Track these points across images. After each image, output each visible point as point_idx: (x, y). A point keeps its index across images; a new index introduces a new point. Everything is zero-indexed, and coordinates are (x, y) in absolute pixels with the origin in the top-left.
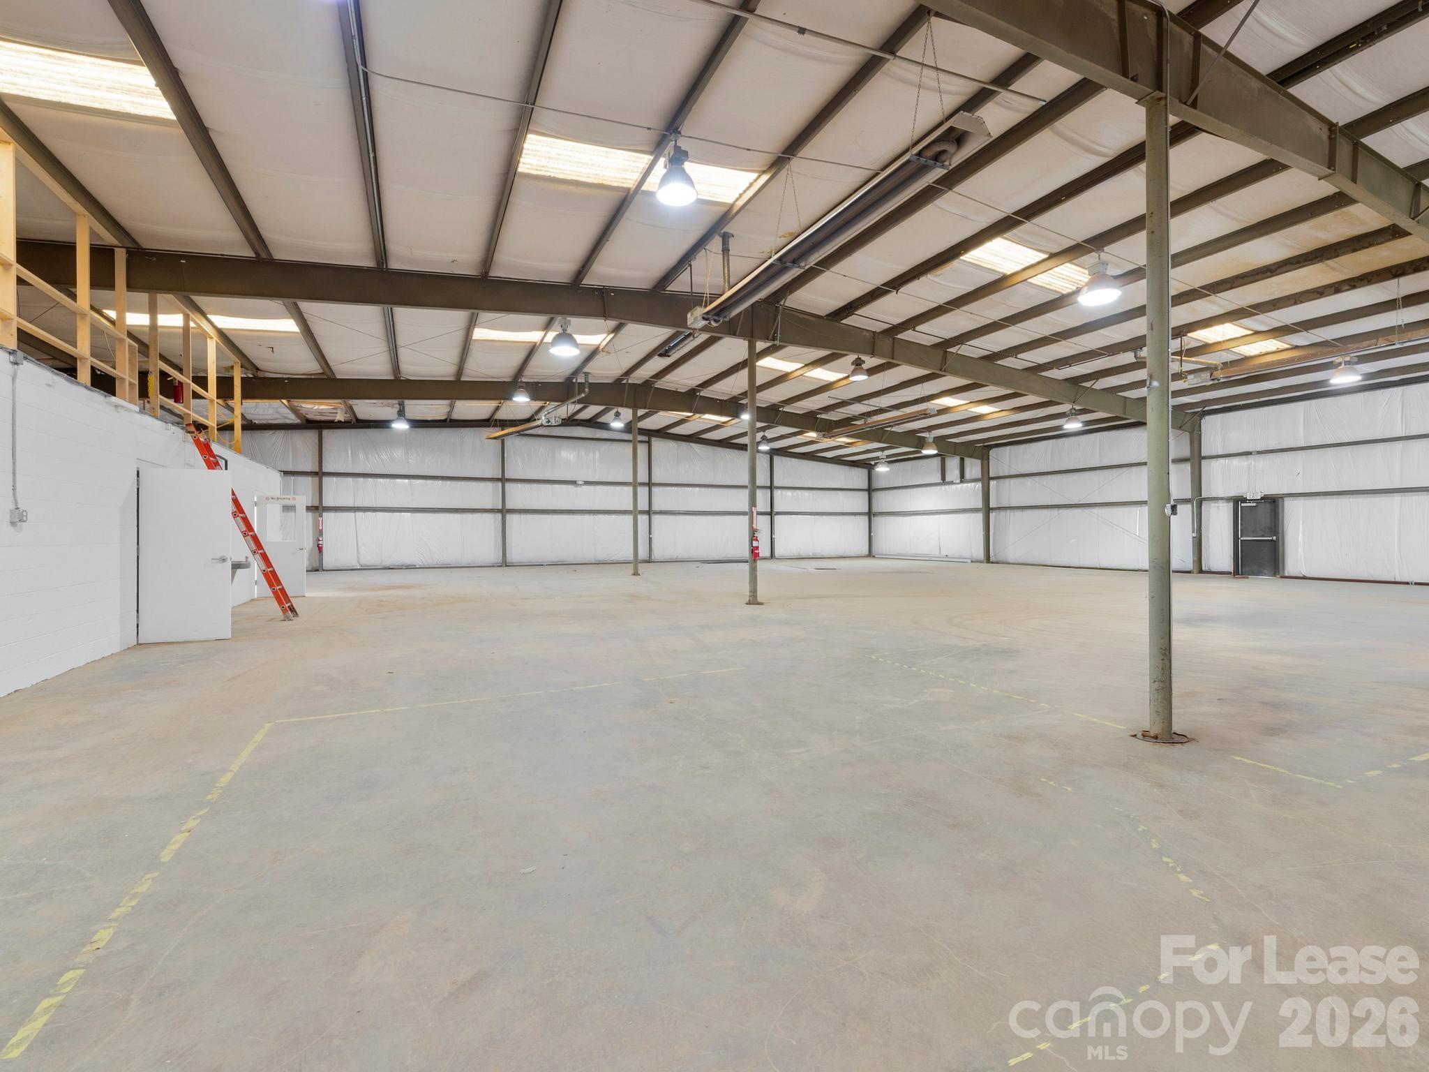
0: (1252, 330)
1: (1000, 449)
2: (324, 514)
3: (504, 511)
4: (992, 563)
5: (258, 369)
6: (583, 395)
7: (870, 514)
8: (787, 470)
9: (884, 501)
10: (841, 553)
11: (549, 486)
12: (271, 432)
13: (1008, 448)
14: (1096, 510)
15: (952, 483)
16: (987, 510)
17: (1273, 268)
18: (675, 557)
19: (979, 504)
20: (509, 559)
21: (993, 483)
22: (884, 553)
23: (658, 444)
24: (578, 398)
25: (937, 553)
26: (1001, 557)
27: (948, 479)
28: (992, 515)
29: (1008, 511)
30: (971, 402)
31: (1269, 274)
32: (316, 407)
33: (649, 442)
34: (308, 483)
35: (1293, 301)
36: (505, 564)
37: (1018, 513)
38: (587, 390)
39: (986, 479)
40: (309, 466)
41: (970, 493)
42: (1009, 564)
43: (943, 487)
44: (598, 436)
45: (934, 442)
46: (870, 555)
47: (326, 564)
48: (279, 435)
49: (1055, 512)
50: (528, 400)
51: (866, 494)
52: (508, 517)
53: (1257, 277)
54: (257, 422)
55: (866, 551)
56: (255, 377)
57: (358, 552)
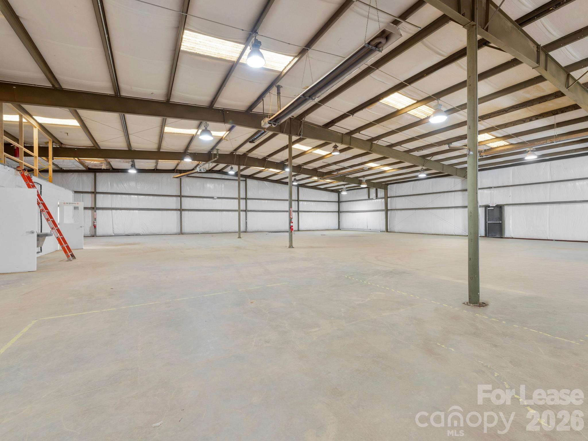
0: (495, 137)
1: (392, 185)
2: (97, 211)
3: (181, 210)
4: (389, 232)
5: (62, 144)
6: (216, 159)
7: (339, 212)
8: (305, 193)
9: (345, 207)
10: (327, 228)
11: (201, 199)
12: (71, 173)
13: (395, 185)
14: (431, 211)
15: (372, 199)
16: (387, 210)
17: (506, 110)
18: (257, 230)
19: (384, 208)
20: (183, 231)
21: (389, 199)
22: (345, 228)
23: (249, 181)
24: (214, 160)
25: (366, 228)
26: (392, 230)
27: (371, 198)
28: (389, 212)
29: (395, 211)
30: (381, 165)
31: (505, 112)
32: (92, 162)
33: (246, 181)
34: (89, 197)
35: (513, 124)
36: (181, 233)
37: (399, 212)
38: (218, 157)
39: (386, 198)
40: (90, 189)
41: (380, 203)
42: (396, 232)
43: (369, 201)
44: (223, 178)
45: (365, 182)
46: (339, 229)
47: (98, 234)
49: (414, 211)
50: (191, 161)
51: (337, 203)
52: (183, 212)
53: (500, 113)
54: (64, 169)
55: (337, 227)
56: (61, 147)
57: (113, 228)
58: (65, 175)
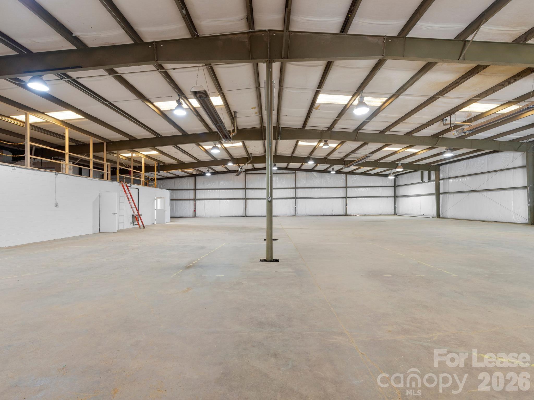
0: (500, 104)
1: (445, 166)
2: (196, 201)
3: (246, 199)
4: (441, 218)
5: (165, 163)
6: (250, 161)
7: (395, 196)
8: (352, 180)
9: (402, 191)
10: (380, 213)
11: (261, 190)
12: (184, 178)
13: (448, 165)
14: (485, 193)
15: (425, 182)
16: (438, 194)
17: (458, 81)
18: (306, 214)
19: (434, 191)
20: (247, 215)
21: (441, 182)
22: (401, 213)
23: (299, 173)
24: (249, 162)
25: (420, 213)
26: (445, 216)
27: (424, 180)
28: (441, 197)
29: (448, 195)
30: (403, 148)
32: (188, 171)
33: (295, 173)
34: (192, 192)
35: (493, 91)
36: (246, 216)
37: (452, 195)
38: (251, 159)
39: (437, 179)
40: (193, 188)
41: (430, 187)
42: (447, 218)
43: (422, 184)
45: (401, 165)
46: (395, 214)
47: (197, 216)
48: (186, 178)
49: (467, 194)
50: (232, 164)
51: (394, 188)
52: (248, 201)
53: (454, 86)
54: (180, 176)
55: (393, 213)
56: (165, 165)
57: (205, 212)
58: (181, 179)
